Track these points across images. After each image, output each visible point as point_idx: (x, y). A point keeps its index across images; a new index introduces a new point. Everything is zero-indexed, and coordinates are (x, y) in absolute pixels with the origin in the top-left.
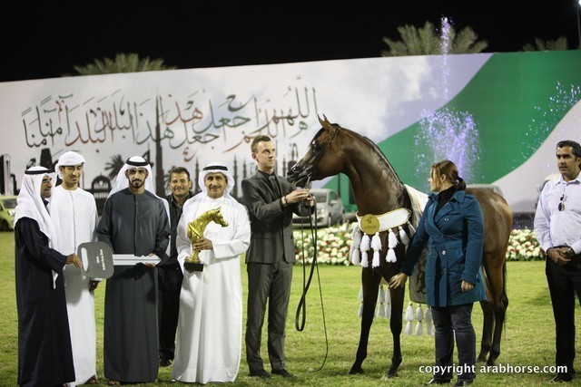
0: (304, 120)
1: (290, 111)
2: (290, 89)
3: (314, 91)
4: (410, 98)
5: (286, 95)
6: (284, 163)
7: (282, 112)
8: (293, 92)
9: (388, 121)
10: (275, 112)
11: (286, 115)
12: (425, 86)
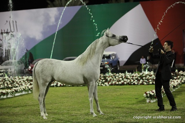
0: (12, 33)
1: (7, 30)
2: (7, 21)
3: (16, 22)
4: (51, 24)
5: (6, 24)
6: (6, 50)
7: (4, 31)
8: (8, 23)
9: (44, 33)
10: (2, 30)
11: (6, 31)
12: (57, 19)
